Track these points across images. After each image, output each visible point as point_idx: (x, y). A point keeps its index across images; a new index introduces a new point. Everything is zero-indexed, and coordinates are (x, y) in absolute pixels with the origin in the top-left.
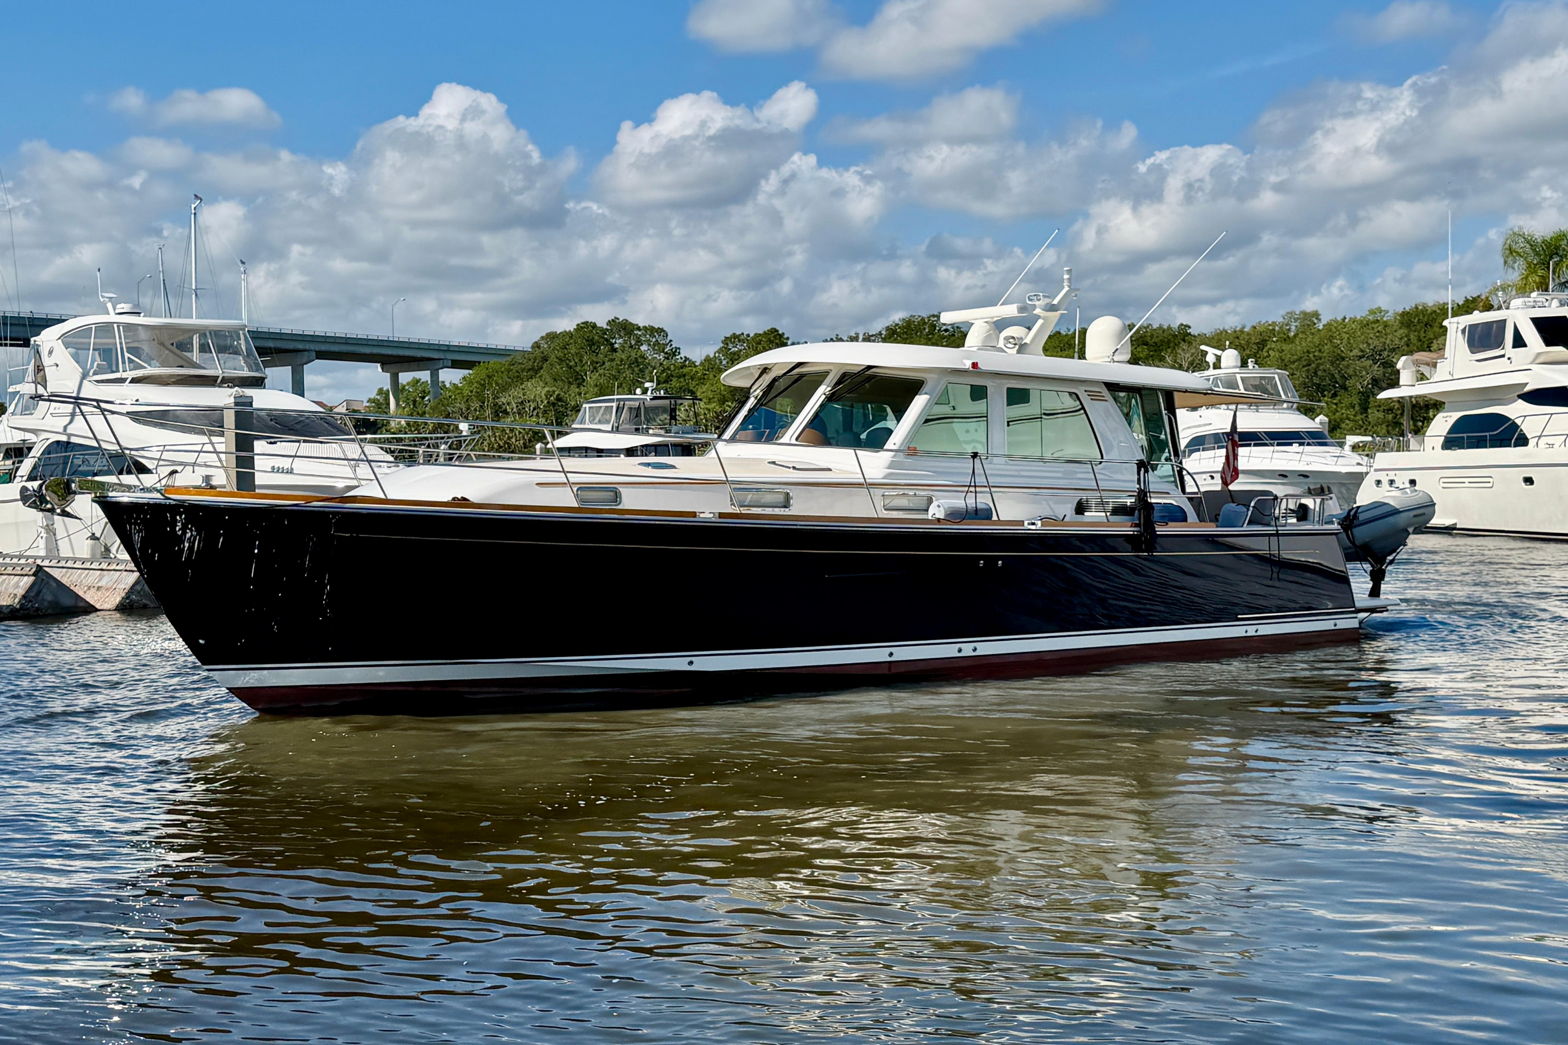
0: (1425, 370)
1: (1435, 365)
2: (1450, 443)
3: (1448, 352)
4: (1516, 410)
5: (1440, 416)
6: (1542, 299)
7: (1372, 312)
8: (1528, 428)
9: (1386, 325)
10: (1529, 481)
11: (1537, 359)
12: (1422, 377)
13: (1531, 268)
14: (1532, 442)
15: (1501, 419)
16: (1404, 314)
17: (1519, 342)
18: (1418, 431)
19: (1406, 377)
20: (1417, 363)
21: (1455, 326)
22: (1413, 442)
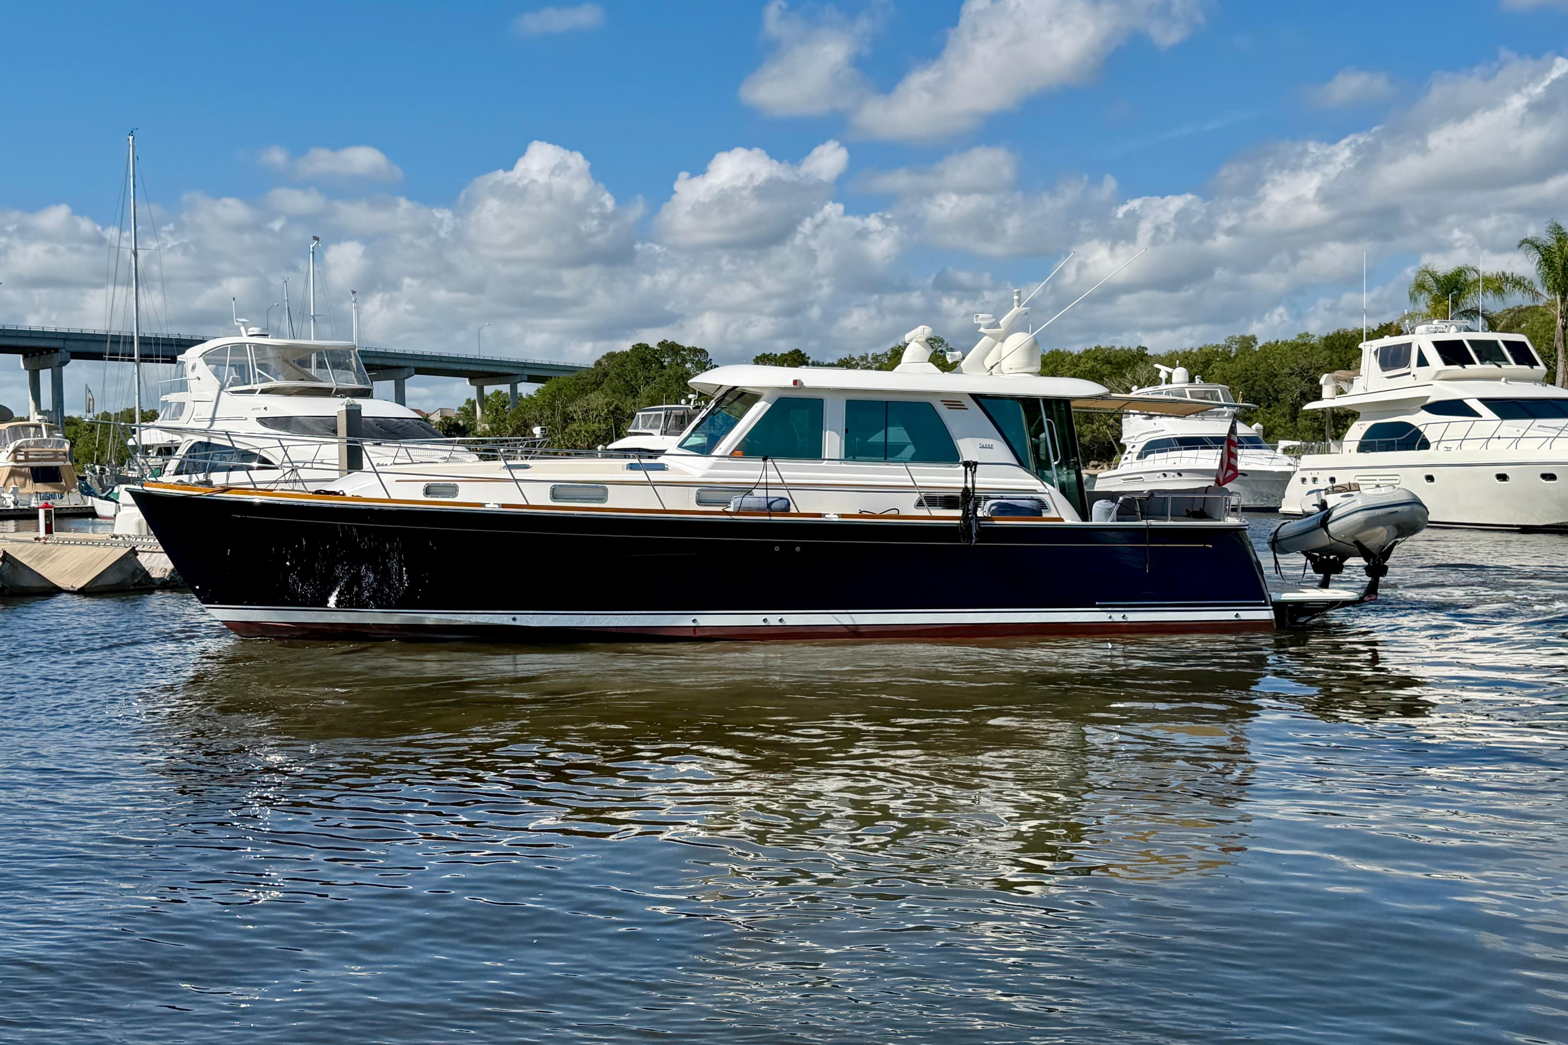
0: (1344, 385)
1: (1352, 382)
2: (1364, 447)
3: (1362, 370)
4: (1420, 419)
5: (1356, 424)
6: (1442, 325)
7: (1300, 336)
8: (1430, 434)
9: (1312, 348)
10: (1430, 478)
11: (1437, 376)
12: (1341, 392)
13: (1437, 300)
14: (1433, 446)
15: (1408, 426)
16: (1328, 338)
17: (1422, 361)
18: (1338, 437)
19: (1327, 391)
20: (1337, 380)
21: (1369, 348)
22: (1333, 446)
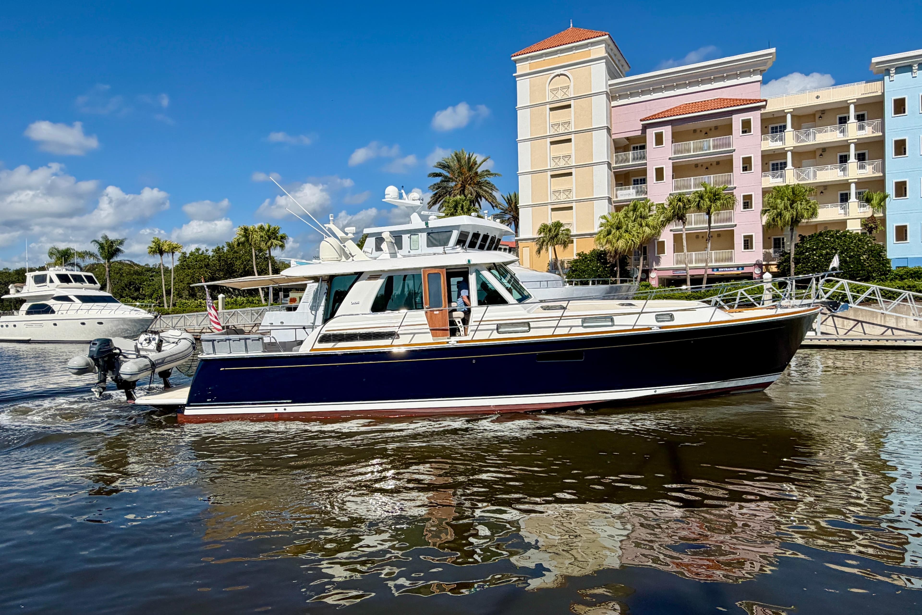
0: (19, 289)
1: (22, 288)
2: (29, 313)
3: (27, 283)
4: (51, 303)
5: (25, 304)
6: (60, 268)
7: (4, 269)
8: (55, 308)
9: (10, 274)
10: (55, 324)
11: (57, 287)
12: (18, 291)
13: (58, 259)
14: (56, 313)
15: (47, 305)
16: (17, 271)
17: (51, 281)
18: (17, 309)
19: (12, 291)
20: (16, 287)
21: (29, 276)
22: (15, 313)
